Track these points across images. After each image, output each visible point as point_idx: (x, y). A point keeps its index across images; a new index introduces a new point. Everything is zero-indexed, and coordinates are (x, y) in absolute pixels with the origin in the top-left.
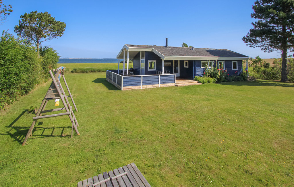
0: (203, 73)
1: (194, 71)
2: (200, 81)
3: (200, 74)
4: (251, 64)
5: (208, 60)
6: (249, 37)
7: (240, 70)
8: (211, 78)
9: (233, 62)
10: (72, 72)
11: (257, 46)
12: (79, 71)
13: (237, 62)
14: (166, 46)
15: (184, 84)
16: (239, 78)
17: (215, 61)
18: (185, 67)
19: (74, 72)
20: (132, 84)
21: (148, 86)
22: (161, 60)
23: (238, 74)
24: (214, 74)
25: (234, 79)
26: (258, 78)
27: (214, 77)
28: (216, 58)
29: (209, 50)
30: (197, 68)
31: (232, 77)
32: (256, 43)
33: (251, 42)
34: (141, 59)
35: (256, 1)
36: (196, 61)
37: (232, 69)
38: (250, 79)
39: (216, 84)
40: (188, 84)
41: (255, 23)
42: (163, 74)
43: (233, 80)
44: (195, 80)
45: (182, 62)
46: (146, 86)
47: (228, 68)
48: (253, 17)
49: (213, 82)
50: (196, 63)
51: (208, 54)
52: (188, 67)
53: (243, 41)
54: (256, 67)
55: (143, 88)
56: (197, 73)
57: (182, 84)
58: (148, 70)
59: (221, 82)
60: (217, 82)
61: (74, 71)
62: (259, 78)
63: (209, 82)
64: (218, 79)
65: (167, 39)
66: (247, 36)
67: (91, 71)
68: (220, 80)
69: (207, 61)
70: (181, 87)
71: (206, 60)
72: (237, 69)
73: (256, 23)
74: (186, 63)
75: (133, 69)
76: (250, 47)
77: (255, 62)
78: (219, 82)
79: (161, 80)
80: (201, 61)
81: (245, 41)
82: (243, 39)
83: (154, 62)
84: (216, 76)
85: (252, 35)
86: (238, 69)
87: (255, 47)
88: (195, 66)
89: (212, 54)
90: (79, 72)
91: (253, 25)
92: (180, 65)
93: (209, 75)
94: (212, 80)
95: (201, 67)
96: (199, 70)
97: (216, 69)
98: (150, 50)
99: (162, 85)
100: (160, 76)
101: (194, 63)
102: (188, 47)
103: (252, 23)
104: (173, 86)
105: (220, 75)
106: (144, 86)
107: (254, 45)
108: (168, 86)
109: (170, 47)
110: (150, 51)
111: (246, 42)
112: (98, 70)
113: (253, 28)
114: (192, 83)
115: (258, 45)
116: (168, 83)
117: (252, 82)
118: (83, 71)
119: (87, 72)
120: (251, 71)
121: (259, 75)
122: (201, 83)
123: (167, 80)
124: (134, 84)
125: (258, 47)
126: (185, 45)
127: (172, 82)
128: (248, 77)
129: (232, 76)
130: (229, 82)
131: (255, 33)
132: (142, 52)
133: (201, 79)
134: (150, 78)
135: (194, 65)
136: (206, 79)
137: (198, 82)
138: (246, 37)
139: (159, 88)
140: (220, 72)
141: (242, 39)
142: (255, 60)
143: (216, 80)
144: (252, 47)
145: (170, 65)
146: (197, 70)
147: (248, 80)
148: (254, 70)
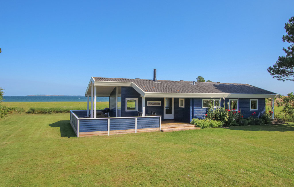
0: (204, 115)
1: (191, 112)
2: (198, 124)
3: (201, 116)
4: (281, 103)
5: (212, 97)
6: (277, 67)
7: (262, 110)
8: (216, 121)
9: (251, 100)
10: (28, 113)
11: (287, 80)
12: (39, 111)
13: (257, 100)
14: (154, 80)
15: (174, 129)
16: (258, 121)
17: (222, 99)
18: (180, 106)
19: (31, 113)
20: (94, 128)
21: (118, 131)
22: (142, 97)
23: (259, 116)
24: (220, 116)
25: (251, 122)
26: (289, 121)
27: (220, 120)
28: (225, 95)
29: (219, 84)
30: (196, 108)
31: (248, 120)
32: (287, 75)
33: (280, 74)
34: (118, 96)
35: (291, 18)
36: (194, 99)
37: (249, 109)
38: (276, 122)
39: (223, 129)
40: (180, 128)
41: (287, 49)
42: (143, 116)
43: (249, 124)
44: (193, 123)
45: (177, 100)
46: (115, 131)
47: (242, 107)
48: (285, 40)
49: (219, 127)
50: (194, 102)
51: (215, 90)
52: (184, 107)
53: (268, 72)
54: (287, 106)
55: (111, 134)
56: (195, 115)
57: (170, 129)
58: (127, 110)
59: (231, 126)
60: (224, 126)
61: (32, 111)
62: (291, 121)
63: (212, 126)
64: (225, 122)
65: (155, 70)
66: (274, 66)
67: (56, 111)
68: (229, 124)
69: (212, 99)
70: (167, 132)
71: (210, 98)
72: (257, 109)
73: (289, 48)
74: (182, 101)
75: (108, 109)
76: (278, 80)
77: (286, 100)
78: (227, 126)
79: (138, 124)
80: (203, 99)
81: (271, 72)
82: (269, 70)
83: (136, 101)
84: (224, 119)
85: (280, 65)
86: (259, 109)
87: (286, 81)
88: (193, 106)
89: (221, 90)
90: (38, 113)
91: (284, 52)
92: (174, 105)
93: (213, 117)
94: (216, 123)
95: (202, 107)
96: (198, 111)
97: (224, 109)
98: (128, 84)
99: (140, 131)
100: (136, 119)
101: (191, 101)
102: (206, 82)
103: (284, 49)
104: (157, 131)
105: (229, 117)
106: (112, 132)
107: (284, 77)
108: (149, 131)
109: (159, 81)
110: (129, 86)
111: (273, 74)
112: (66, 110)
113: (285, 55)
114: (186, 128)
115: (289, 78)
116: (149, 127)
117: (277, 126)
118: (44, 112)
119: (50, 113)
120: (280, 112)
121: (291, 117)
122: (200, 127)
123: (147, 124)
124: (97, 128)
125: (289, 81)
126: (200, 79)
127: (156, 127)
128: (273, 119)
129: (249, 118)
130: (242, 127)
131: (284, 61)
132: (119, 87)
133: (201, 122)
134: (122, 121)
135: (191, 104)
136: (207, 122)
137: (196, 127)
138: (272, 67)
139: (135, 133)
140: (228, 113)
141: (267, 69)
142: (286, 98)
143: (224, 123)
144: (282, 81)
145: (159, 104)
146: (197, 111)
147: (273, 123)
148: (285, 111)
